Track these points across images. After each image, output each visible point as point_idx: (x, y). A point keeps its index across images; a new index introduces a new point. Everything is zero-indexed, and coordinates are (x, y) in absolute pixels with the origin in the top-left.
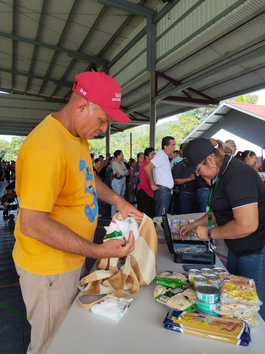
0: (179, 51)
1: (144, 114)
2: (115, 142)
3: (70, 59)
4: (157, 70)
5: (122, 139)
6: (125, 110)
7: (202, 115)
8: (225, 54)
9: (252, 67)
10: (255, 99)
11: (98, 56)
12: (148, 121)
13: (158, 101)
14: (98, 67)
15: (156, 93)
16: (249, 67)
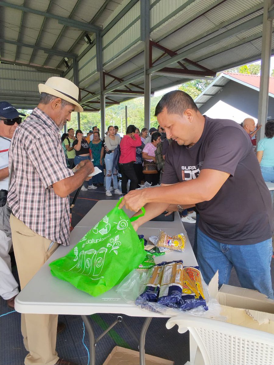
0: (173, 20)
1: (140, 86)
2: (113, 115)
3: (61, 26)
4: (151, 40)
5: (120, 111)
6: (120, 82)
7: (202, 85)
8: (220, 23)
9: (248, 37)
10: (258, 68)
11: (91, 22)
12: (143, 93)
13: (153, 73)
14: (92, 35)
15: (151, 64)
16: (244, 38)
